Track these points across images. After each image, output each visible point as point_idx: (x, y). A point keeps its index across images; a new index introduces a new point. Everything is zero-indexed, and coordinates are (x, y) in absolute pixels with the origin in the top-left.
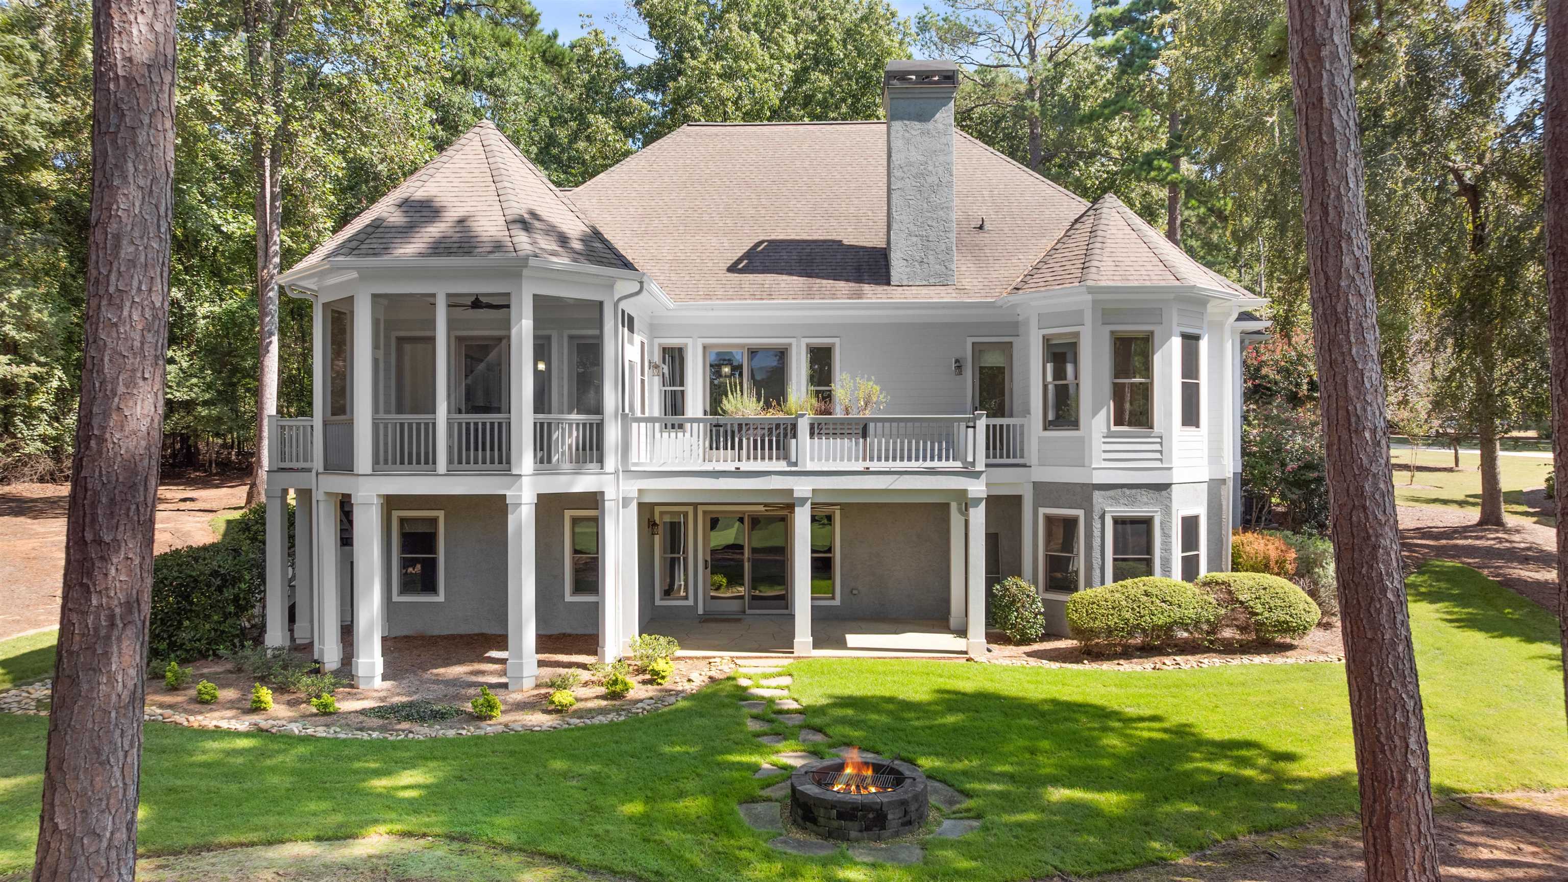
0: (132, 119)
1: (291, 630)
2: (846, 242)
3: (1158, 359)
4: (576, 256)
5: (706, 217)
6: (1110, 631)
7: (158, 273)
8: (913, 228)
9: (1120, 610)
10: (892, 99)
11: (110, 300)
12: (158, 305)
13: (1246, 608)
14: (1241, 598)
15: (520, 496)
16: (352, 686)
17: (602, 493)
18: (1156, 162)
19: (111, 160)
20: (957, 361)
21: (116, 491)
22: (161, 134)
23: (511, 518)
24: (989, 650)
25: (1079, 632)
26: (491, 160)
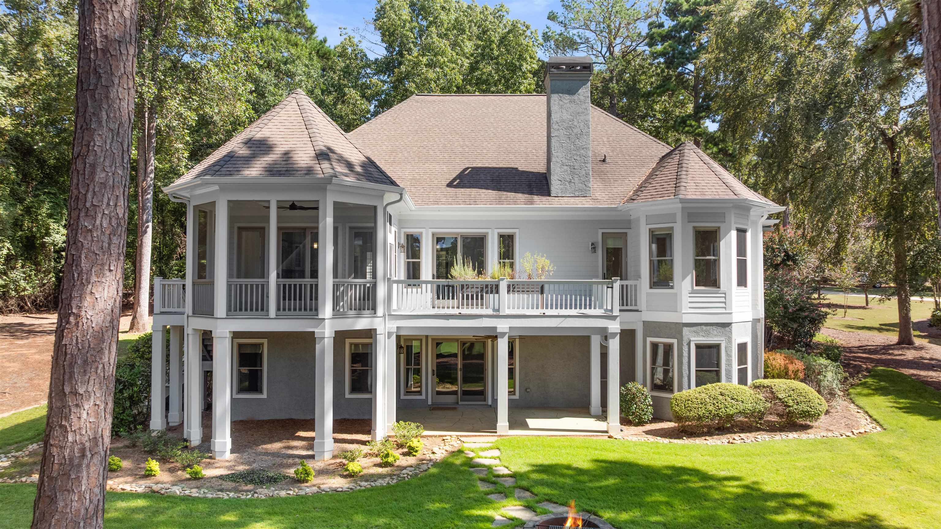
0: (106, 80)
1: (167, 417)
2: (520, 169)
3: (722, 244)
4: (357, 176)
5: (431, 152)
6: (700, 418)
7: (122, 192)
8: (564, 161)
9: (705, 405)
10: (551, 80)
11: (87, 213)
12: (121, 216)
13: (783, 402)
14: (780, 396)
15: (324, 332)
16: (211, 458)
17: (376, 329)
18: (688, 122)
19: (90, 110)
20: (592, 244)
21: (89, 355)
22: (126, 91)
23: (318, 347)
24: (621, 431)
25: (678, 418)
26: (304, 115)
